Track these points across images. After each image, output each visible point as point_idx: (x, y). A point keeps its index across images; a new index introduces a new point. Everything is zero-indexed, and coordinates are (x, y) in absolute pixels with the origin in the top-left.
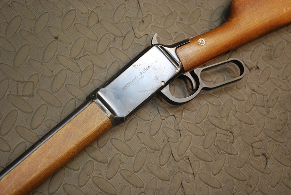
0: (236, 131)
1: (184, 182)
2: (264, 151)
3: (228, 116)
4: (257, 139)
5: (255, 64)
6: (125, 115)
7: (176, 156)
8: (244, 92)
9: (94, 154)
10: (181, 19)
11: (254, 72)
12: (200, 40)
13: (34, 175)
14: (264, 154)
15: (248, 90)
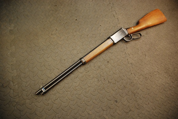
1: (128, 59)
3: (138, 46)
4: (144, 51)
5: (144, 35)
6: (116, 42)
7: (126, 53)
10: (127, 24)
12: (132, 28)
14: (145, 55)
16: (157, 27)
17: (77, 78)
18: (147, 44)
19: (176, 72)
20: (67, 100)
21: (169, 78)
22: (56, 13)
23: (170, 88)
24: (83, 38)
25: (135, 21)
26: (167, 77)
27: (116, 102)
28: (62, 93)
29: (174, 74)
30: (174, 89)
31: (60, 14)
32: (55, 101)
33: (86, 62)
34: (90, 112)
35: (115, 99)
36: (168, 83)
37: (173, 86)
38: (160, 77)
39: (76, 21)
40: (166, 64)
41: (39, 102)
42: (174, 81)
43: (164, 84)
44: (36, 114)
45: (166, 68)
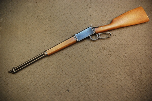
0: (106, 48)
1: (90, 56)
2: (111, 54)
3: (105, 45)
4: (110, 51)
5: (115, 34)
6: (79, 41)
7: (90, 51)
8: (110, 40)
9: (72, 47)
10: (100, 22)
11: (114, 36)
12: (101, 27)
13: (58, 49)
14: (110, 55)
15: (111, 40)
16: (136, 27)
17: (41, 66)
18: (116, 44)
19: (142, 76)
20: (30, 80)
21: (131, 81)
22: (35, 10)
23: (128, 91)
24: (53, 33)
25: (110, 19)
26: (129, 80)
27: (68, 91)
28: (27, 75)
29: (139, 78)
30: (132, 92)
31: (38, 11)
32: (21, 79)
33: (47, 54)
34: (45, 93)
35: (68, 89)
36: (127, 86)
37: (133, 89)
38: (121, 78)
39: (50, 17)
40: (132, 67)
41: (11, 78)
42: (135, 85)
43: (123, 86)
44: (8, 86)
45: (131, 71)
